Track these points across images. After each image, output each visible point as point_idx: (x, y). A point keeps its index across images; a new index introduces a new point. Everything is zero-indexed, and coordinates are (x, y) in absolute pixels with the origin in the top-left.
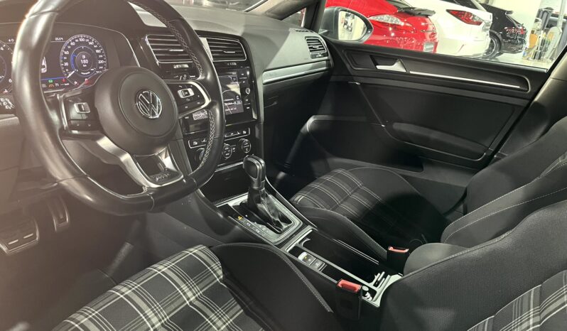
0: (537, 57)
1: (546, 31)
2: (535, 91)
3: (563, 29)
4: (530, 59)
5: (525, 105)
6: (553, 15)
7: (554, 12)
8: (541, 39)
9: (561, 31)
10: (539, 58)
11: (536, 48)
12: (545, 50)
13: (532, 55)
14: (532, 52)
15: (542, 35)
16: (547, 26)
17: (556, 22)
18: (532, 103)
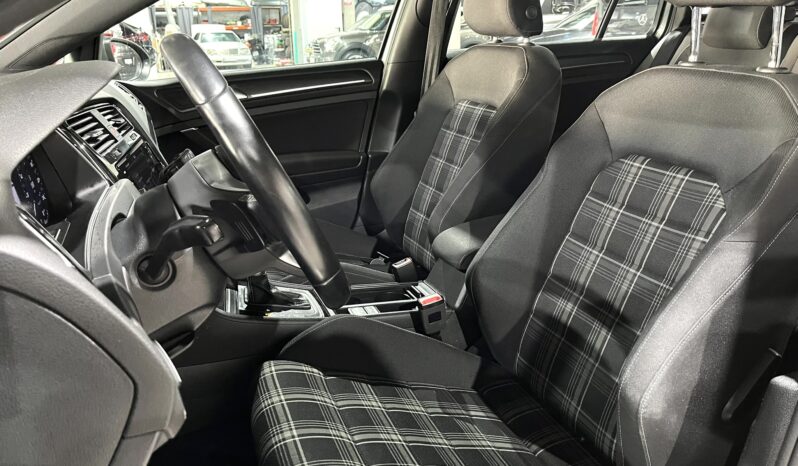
2: (379, 80)
5: (374, 96)
6: (158, 10)
7: (157, 6)
9: (178, 28)
16: (158, 26)
17: (166, 18)
18: (381, 93)
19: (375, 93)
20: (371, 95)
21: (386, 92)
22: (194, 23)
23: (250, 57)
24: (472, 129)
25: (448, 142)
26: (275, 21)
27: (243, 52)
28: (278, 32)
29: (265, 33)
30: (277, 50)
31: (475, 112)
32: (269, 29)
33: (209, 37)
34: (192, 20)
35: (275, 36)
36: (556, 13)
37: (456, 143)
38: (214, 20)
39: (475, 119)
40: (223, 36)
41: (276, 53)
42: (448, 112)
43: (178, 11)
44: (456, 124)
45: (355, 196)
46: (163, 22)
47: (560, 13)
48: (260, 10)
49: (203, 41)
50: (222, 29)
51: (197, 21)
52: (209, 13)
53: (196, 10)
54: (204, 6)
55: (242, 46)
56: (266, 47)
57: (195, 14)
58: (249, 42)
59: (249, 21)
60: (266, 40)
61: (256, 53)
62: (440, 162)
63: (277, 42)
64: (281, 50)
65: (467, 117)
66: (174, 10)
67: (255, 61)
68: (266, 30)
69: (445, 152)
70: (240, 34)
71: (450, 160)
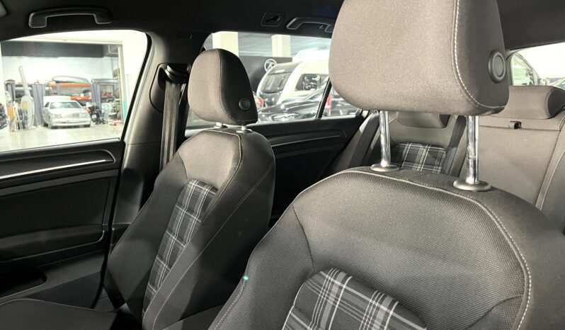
0: (21, 126)
1: (19, 102)
2: (120, 159)
3: (32, 96)
4: (16, 130)
5: (117, 174)
6: (17, 86)
7: (17, 83)
8: (17, 110)
9: (32, 98)
10: (24, 128)
11: (16, 119)
12: (26, 118)
13: (16, 127)
14: (14, 123)
15: (16, 105)
16: (16, 97)
17: (23, 92)
18: (122, 171)
19: (117, 171)
20: (114, 173)
21: (126, 169)
22: (46, 95)
23: (89, 119)
24: (198, 209)
25: (180, 219)
26: (110, 93)
27: (83, 115)
28: (112, 101)
29: (102, 102)
30: (111, 114)
31: (202, 192)
32: (105, 99)
33: (57, 105)
34: (44, 93)
35: (110, 104)
36: (306, 89)
37: (186, 221)
38: (62, 93)
39: (201, 200)
40: (68, 104)
41: (110, 116)
42: (181, 189)
43: (33, 86)
44: (187, 202)
45: (99, 269)
46: (21, 94)
47: (309, 89)
48: (98, 86)
49: (52, 108)
50: (68, 99)
51: (48, 93)
52: (58, 87)
53: (47, 86)
54: (54, 83)
55: (83, 111)
56: (103, 112)
57: (47, 88)
58: (89, 108)
59: (90, 94)
60: (103, 107)
61: (95, 116)
62: (173, 239)
63: (111, 108)
64: (114, 114)
65: (195, 196)
66: (30, 86)
67: (94, 121)
68: (103, 100)
69: (177, 228)
70: (82, 102)
71: (181, 238)
